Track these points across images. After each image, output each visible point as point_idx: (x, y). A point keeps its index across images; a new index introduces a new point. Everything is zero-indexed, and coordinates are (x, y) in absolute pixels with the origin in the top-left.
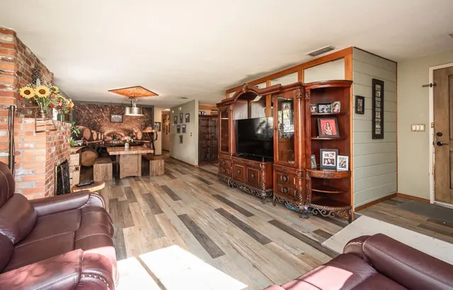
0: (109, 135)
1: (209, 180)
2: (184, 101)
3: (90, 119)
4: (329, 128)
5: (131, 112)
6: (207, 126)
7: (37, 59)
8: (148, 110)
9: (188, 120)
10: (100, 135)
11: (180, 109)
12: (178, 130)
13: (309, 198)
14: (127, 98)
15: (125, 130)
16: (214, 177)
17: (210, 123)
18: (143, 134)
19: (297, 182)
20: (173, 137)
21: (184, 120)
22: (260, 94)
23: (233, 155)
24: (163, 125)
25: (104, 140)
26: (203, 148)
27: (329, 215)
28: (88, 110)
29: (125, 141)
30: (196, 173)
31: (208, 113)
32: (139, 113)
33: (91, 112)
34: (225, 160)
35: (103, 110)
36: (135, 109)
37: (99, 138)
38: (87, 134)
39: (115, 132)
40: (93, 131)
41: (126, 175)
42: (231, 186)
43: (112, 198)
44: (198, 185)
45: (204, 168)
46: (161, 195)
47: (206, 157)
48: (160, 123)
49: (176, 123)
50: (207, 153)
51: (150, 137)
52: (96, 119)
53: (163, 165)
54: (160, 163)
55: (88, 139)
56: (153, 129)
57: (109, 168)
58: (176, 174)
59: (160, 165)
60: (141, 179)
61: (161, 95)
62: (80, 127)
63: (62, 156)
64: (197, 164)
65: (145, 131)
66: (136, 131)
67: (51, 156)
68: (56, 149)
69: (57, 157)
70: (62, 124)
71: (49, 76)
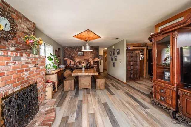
0: (78, 62)
2: (117, 41)
3: (70, 55)
5: (85, 48)
6: (132, 57)
8: (95, 49)
9: (118, 53)
10: (74, 62)
11: (113, 47)
12: (112, 60)
14: (84, 41)
15: (85, 60)
17: (134, 55)
18: (94, 62)
20: (109, 63)
21: (116, 54)
24: (104, 57)
25: (76, 65)
26: (129, 70)
28: (69, 50)
29: (83, 66)
30: (126, 89)
31: (131, 48)
32: (90, 49)
35: (75, 50)
37: (74, 64)
38: (68, 62)
39: (80, 61)
40: (71, 60)
41: (82, 87)
45: (132, 84)
47: (130, 77)
48: (102, 56)
49: (111, 55)
50: (131, 74)
51: (97, 63)
52: (72, 54)
53: (104, 83)
54: (102, 81)
55: (69, 64)
56: (98, 59)
57: (72, 83)
58: (113, 89)
59: (102, 82)
60: (91, 92)
61: (103, 37)
62: (66, 59)
63: (26, 81)
64: (126, 81)
65: (94, 60)
66: (90, 60)
68: (4, 80)
69: (9, 86)
70: (21, 55)
71: (28, 23)
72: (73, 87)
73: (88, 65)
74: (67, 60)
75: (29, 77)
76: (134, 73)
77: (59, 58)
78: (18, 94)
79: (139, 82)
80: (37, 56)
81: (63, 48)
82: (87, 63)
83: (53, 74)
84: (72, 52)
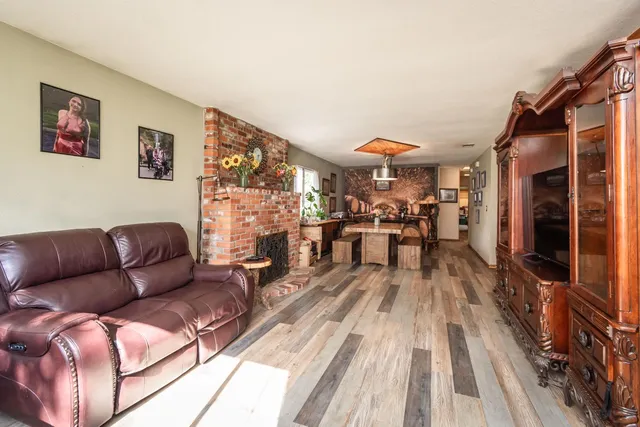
3: (358, 188)
5: (380, 174)
7: (257, 129)
8: (426, 171)
9: (484, 183)
10: (368, 207)
11: (478, 164)
21: (481, 184)
28: (357, 177)
29: (374, 215)
32: (390, 177)
33: (360, 179)
34: (502, 260)
36: (385, 171)
37: (368, 211)
38: (355, 206)
39: (384, 203)
40: (361, 202)
41: (369, 260)
43: (321, 285)
48: (456, 190)
49: (473, 189)
53: (418, 255)
54: (413, 251)
55: (355, 211)
56: (436, 198)
61: (424, 145)
62: (349, 197)
63: (276, 227)
64: (494, 263)
65: (423, 202)
66: (411, 202)
67: (243, 225)
68: (258, 219)
69: (261, 227)
70: (272, 193)
71: (280, 144)
72: (350, 256)
73: (402, 215)
75: (279, 222)
77: (331, 195)
78: (268, 238)
80: (289, 194)
82: (400, 210)
83: (313, 226)
84: (364, 182)
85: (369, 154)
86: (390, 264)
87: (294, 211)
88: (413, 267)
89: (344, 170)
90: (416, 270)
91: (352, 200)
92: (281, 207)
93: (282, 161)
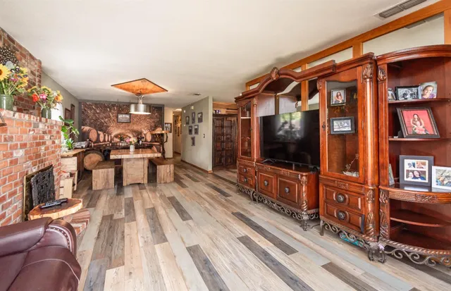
0: (116, 136)
1: (226, 191)
2: (197, 98)
3: (97, 120)
4: (418, 123)
5: (136, 109)
6: (222, 127)
7: (9, 37)
8: (157, 110)
9: (200, 120)
10: (107, 136)
11: (192, 108)
12: (190, 131)
13: (385, 230)
14: (134, 95)
15: (133, 131)
16: (231, 186)
17: (226, 123)
18: (153, 135)
19: (364, 205)
20: (184, 138)
21: (197, 120)
22: (297, 78)
23: (257, 161)
24: (175, 127)
25: (111, 142)
26: (218, 151)
27: (425, 262)
28: (95, 110)
29: (130, 143)
30: (210, 180)
31: (223, 112)
33: (98, 111)
34: (246, 166)
35: (110, 109)
36: (142, 107)
37: (106, 140)
38: (93, 135)
39: (123, 134)
40: (99, 132)
41: (130, 182)
42: (255, 200)
43: (107, 214)
44: (213, 198)
45: (222, 174)
46: (168, 210)
47: (220, 161)
48: (171, 124)
49: (187, 123)
50: (222, 156)
51: (160, 139)
52: (103, 119)
53: (172, 172)
54: (168, 168)
55: (94, 141)
56: (163, 130)
57: (110, 173)
58: (187, 182)
59: (168, 171)
60: (147, 188)
61: (170, 90)
62: (86, 128)
63: (42, 161)
64: (211, 169)
65: (154, 133)
66: (145, 133)
67: (11, 162)
68: (26, 153)
69: (29, 163)
70: (40, 120)
71: (33, 63)
72: (112, 181)
73: (141, 142)
74: (89, 132)
75: (45, 155)
76: (226, 154)
78: (35, 176)
79: (233, 170)
81: (80, 103)
82: (138, 138)
84: (102, 115)
85: (124, 91)
86: (149, 181)
87: (57, 141)
88: (168, 181)
89: (81, 102)
90: (171, 182)
91: (89, 131)
92: (47, 137)
93: (34, 84)
